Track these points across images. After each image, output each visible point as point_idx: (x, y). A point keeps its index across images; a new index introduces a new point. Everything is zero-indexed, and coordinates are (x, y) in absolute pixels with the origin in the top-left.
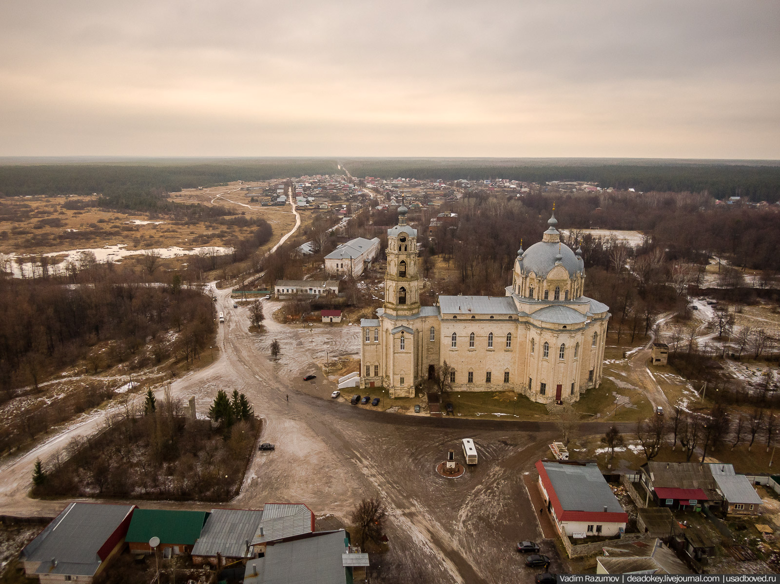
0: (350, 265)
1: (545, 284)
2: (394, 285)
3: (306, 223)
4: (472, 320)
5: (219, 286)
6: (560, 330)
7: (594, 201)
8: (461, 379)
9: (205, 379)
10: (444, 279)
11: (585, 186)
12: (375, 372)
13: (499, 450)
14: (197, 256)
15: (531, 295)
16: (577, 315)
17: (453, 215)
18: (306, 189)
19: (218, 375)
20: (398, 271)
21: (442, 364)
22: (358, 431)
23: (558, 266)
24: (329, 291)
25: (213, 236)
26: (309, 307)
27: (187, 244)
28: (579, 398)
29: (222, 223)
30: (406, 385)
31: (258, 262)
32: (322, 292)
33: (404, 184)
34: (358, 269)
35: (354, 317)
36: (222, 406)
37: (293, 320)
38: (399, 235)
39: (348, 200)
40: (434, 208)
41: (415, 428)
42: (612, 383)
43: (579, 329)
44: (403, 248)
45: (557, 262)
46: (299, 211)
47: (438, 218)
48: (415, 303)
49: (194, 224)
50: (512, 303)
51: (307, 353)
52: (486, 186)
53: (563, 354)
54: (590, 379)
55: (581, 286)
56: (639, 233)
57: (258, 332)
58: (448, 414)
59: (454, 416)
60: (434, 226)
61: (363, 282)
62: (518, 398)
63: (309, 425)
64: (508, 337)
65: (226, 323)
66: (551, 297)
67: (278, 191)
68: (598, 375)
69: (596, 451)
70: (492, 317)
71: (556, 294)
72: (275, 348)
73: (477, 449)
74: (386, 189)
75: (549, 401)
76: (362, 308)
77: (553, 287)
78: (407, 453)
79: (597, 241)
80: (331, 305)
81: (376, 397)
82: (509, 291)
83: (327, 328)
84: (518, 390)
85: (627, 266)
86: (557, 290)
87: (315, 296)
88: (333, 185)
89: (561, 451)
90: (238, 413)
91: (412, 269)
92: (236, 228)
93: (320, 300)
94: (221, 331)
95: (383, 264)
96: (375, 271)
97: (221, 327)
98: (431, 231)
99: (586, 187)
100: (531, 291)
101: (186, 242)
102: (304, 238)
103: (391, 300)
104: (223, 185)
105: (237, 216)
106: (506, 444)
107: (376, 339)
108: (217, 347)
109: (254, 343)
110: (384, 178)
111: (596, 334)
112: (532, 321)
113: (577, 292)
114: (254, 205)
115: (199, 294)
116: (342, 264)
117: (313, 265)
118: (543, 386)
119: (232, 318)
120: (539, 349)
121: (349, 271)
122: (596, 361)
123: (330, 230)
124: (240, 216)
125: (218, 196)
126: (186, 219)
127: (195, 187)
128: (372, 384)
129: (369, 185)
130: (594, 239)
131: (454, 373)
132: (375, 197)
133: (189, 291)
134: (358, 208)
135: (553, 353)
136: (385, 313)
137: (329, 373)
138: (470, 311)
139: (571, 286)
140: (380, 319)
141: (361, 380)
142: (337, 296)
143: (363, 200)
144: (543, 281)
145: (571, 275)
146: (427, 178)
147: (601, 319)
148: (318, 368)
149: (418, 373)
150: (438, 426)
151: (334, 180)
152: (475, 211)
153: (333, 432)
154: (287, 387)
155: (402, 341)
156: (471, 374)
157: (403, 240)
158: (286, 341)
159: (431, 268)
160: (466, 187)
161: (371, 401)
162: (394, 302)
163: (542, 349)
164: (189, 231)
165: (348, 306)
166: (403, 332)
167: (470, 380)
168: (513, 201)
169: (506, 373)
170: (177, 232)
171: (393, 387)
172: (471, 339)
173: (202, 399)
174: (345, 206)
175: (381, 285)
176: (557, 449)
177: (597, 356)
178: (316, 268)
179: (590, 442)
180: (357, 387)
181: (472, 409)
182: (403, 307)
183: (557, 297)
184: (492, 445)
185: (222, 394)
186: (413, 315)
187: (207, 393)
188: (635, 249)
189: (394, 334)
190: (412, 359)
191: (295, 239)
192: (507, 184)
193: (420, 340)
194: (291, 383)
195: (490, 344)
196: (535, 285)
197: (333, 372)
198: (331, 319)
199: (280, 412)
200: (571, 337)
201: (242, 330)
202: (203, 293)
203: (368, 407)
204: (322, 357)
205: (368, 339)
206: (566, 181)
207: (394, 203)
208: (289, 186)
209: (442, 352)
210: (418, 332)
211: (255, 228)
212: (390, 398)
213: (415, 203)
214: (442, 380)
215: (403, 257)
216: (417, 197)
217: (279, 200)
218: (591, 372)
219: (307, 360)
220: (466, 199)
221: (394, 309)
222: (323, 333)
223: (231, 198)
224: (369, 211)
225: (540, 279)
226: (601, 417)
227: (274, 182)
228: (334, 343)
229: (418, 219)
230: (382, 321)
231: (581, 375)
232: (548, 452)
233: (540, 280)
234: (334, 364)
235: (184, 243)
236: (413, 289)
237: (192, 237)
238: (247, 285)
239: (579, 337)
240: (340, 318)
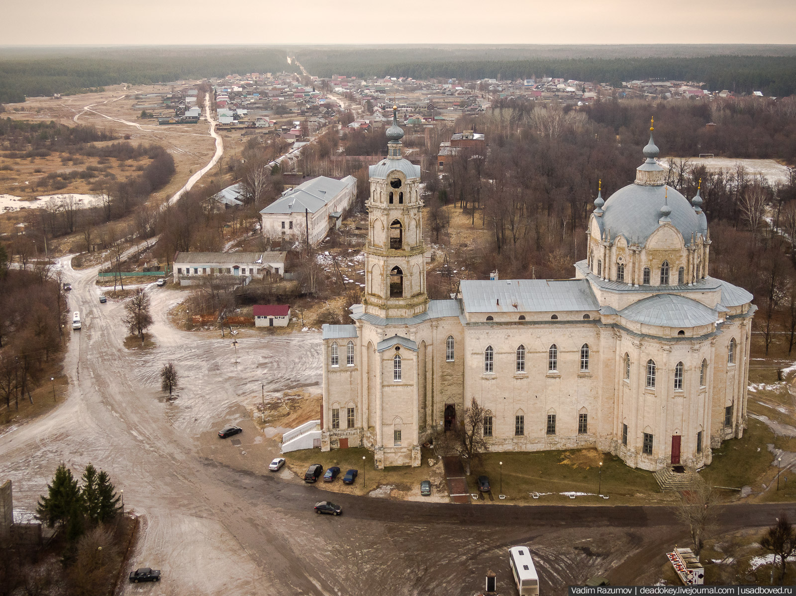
0: (304, 225)
1: (643, 256)
2: (382, 263)
3: (232, 152)
4: (520, 323)
5: (77, 264)
6: (673, 339)
7: (701, 112)
8: (503, 429)
9: (38, 440)
10: (466, 246)
11: (684, 88)
12: (349, 421)
13: (577, 565)
14: (41, 210)
15: (620, 276)
16: (701, 311)
17: (476, 136)
18: (233, 96)
19: (62, 431)
20: (387, 238)
21: (468, 404)
22: (317, 535)
23: (664, 225)
24: (268, 271)
25: (74, 175)
26: (233, 301)
27: (28, 190)
28: (710, 458)
29: (90, 154)
30: (404, 443)
31: (146, 221)
32: (255, 271)
33: (396, 87)
34: (319, 231)
35: (312, 315)
36: (62, 496)
37: (203, 324)
38: (388, 176)
39: (303, 113)
40: (445, 126)
41: (422, 528)
42: (765, 427)
43: (706, 337)
44: (396, 199)
45: (662, 219)
46: (221, 132)
47: (452, 141)
48: (419, 294)
49: (43, 155)
50: (588, 290)
51: (227, 385)
52: (528, 89)
53: (680, 381)
54: (728, 422)
55: (704, 259)
56: (778, 163)
57: (140, 347)
58: (481, 497)
59: (492, 499)
60: (447, 156)
61: (327, 253)
62: (604, 461)
63: (227, 527)
64: (583, 352)
65: (84, 331)
66: (655, 280)
67: (188, 100)
68: (740, 414)
69: (752, 562)
70: (554, 317)
71: (662, 274)
72: (169, 378)
73: (537, 566)
74: (367, 95)
75: (659, 466)
76: (326, 299)
77: (657, 263)
78: (409, 579)
79: (716, 177)
80: (271, 294)
81: (349, 468)
82: (581, 269)
83: (263, 337)
84: (604, 446)
85: (768, 220)
86: (665, 267)
87: (243, 279)
88: (280, 89)
89: (691, 565)
90: (93, 509)
91: (412, 235)
92: (114, 162)
93: (253, 286)
94: (74, 346)
95: (362, 220)
96: (349, 234)
97: (75, 338)
98: (441, 164)
99: (686, 89)
100: (621, 269)
101: (27, 187)
102: (228, 177)
103: (376, 290)
104: (96, 91)
105: (116, 142)
106: (590, 554)
107: (350, 360)
108: (65, 376)
109: (132, 370)
110: (361, 76)
111: (733, 344)
112: (623, 322)
113: (698, 270)
114: (145, 124)
115: (39, 279)
116: (291, 223)
117: (241, 224)
118: (648, 438)
119: (95, 321)
120: (639, 373)
121: (303, 234)
122: (736, 390)
123: (272, 164)
124: (121, 141)
125: (86, 108)
126: (29, 148)
127: (48, 94)
128: (344, 442)
129: (339, 89)
130: (712, 174)
131: (491, 418)
132: (348, 108)
133: (22, 273)
134: (319, 127)
135: (664, 378)
136: (366, 313)
137: (265, 422)
138: (516, 306)
139: (689, 260)
140: (358, 324)
141: (323, 437)
142: (282, 279)
143: (327, 112)
144: (640, 252)
145: (687, 241)
146: (432, 77)
147: (742, 316)
148: (246, 414)
149: (425, 421)
150: (463, 522)
151: (280, 82)
152: (512, 129)
153: (271, 539)
154: (188, 452)
155: (397, 364)
156: (520, 420)
157: (396, 184)
158: (189, 363)
159: (443, 227)
160: (495, 92)
161: (342, 476)
162: (382, 294)
163: (644, 374)
164: (33, 167)
165: (302, 296)
166: (398, 348)
167: (519, 431)
168: (572, 114)
169: (581, 416)
170: (11, 170)
171: (382, 447)
172: (518, 358)
173: (29, 480)
174: (298, 123)
175: (359, 257)
176: (682, 562)
177: (737, 382)
178: (247, 230)
179: (737, 544)
180: (317, 449)
181: (524, 486)
182: (397, 303)
183: (664, 280)
184: (563, 557)
185: (65, 473)
186: (416, 316)
187: (40, 467)
188: (775, 189)
189: (382, 352)
190: (416, 397)
191: (213, 178)
192: (561, 86)
193: (429, 360)
194: (196, 443)
195: (552, 365)
196: (627, 260)
197: (272, 421)
198: (271, 320)
199: (173, 503)
200: (694, 350)
201: (112, 345)
202: (46, 276)
203: (337, 487)
204: (253, 392)
205: (335, 361)
206: (653, 81)
207: (379, 117)
208: (205, 91)
209: (469, 382)
210: (425, 347)
211: (146, 162)
212: (375, 469)
213: (414, 118)
214: (470, 433)
215: (396, 215)
216: (416, 109)
217: (188, 114)
218: (729, 410)
219: (225, 398)
220: (497, 111)
221: (382, 307)
222: (256, 347)
223: (108, 112)
224: (337, 132)
225: (635, 248)
226: (753, 494)
227: (180, 85)
228: (275, 364)
229: (420, 144)
230: (361, 327)
231: (712, 416)
232: (666, 568)
233: (634, 251)
234: (275, 406)
235: (23, 189)
236: (416, 271)
237: (37, 178)
238: (125, 262)
239: (706, 350)
240: (287, 318)
